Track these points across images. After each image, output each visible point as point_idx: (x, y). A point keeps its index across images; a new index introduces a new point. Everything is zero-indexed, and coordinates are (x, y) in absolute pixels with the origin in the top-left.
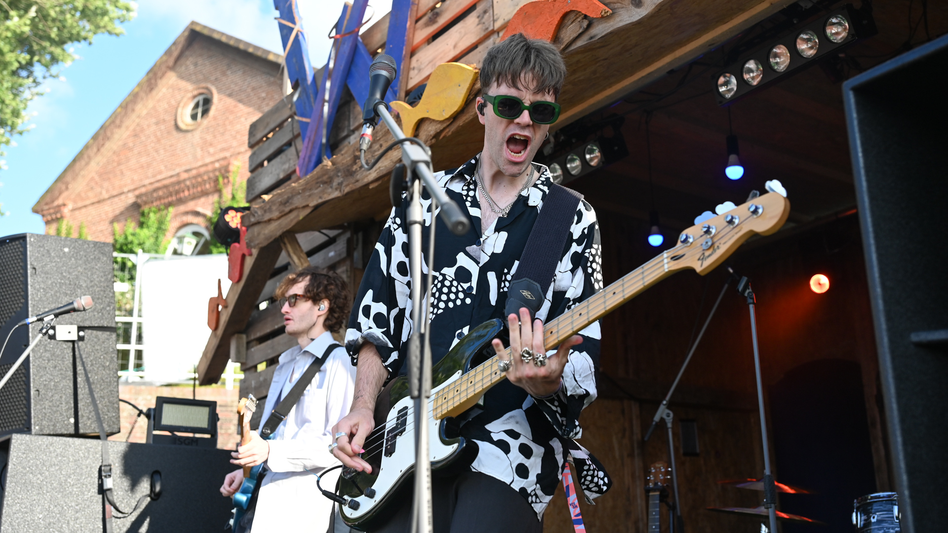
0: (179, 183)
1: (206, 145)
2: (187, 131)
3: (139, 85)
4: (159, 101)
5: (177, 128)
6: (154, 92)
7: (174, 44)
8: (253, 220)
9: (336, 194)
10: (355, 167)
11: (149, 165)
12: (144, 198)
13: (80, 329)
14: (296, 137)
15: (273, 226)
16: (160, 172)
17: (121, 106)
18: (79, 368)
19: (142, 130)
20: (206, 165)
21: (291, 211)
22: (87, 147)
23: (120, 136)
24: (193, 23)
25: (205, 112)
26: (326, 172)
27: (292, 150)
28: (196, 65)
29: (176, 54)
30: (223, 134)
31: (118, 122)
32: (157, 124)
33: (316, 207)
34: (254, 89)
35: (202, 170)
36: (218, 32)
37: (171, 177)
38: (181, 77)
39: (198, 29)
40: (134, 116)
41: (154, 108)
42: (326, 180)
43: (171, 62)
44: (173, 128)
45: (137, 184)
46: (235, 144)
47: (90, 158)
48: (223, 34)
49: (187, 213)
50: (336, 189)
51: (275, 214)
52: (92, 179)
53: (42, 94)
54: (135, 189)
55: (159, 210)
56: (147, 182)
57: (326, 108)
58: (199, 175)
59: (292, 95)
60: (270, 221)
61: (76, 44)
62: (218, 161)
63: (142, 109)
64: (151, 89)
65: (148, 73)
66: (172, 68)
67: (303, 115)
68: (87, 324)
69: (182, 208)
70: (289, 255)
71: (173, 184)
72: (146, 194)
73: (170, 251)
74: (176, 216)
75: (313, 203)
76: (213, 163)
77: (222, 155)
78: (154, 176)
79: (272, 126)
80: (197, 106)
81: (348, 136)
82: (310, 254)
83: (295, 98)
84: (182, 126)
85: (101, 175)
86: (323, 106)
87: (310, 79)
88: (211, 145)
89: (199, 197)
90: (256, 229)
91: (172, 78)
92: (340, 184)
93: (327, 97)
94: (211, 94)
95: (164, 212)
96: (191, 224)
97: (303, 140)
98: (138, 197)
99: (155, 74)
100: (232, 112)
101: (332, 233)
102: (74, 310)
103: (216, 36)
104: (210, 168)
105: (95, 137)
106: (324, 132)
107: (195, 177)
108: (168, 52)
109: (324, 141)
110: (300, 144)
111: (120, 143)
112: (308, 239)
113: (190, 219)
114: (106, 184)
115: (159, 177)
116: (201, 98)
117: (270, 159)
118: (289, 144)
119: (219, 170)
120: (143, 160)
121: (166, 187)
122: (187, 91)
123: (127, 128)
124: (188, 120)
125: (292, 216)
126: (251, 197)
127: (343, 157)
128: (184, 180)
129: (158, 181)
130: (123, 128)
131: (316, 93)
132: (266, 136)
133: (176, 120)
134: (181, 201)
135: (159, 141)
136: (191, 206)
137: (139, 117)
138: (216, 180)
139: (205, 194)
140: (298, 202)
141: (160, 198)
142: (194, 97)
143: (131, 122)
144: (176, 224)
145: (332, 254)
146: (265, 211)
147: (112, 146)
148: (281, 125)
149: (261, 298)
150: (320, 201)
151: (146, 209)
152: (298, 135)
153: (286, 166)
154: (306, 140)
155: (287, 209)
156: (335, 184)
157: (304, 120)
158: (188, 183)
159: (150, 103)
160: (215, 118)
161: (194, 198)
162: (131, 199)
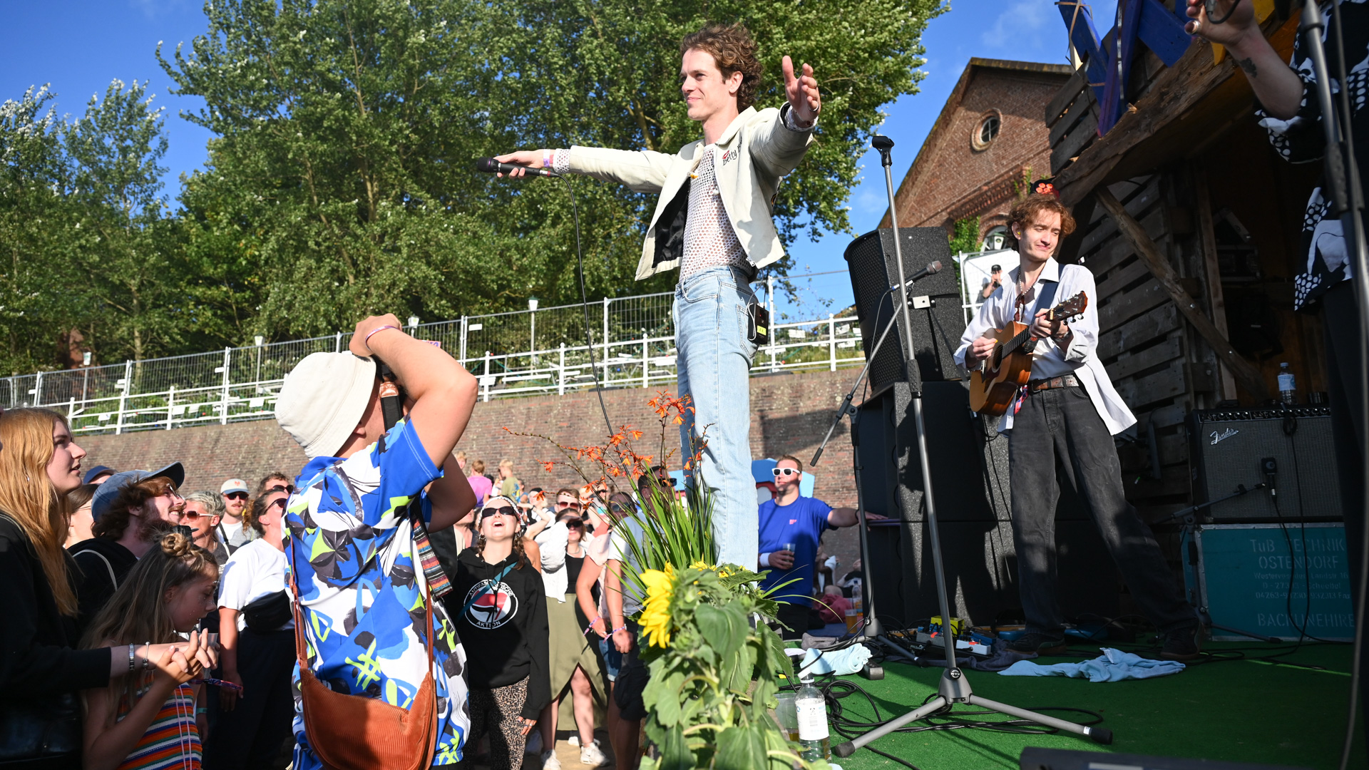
0: (981, 195)
1: (999, 159)
2: (981, 151)
3: (936, 124)
4: (955, 132)
5: (973, 151)
6: (950, 127)
7: (960, 82)
8: (1064, 182)
9: (1146, 135)
10: (1163, 104)
11: (954, 186)
12: (955, 214)
13: (931, 298)
14: (1092, 104)
15: (1085, 182)
16: (965, 191)
17: (925, 144)
18: (936, 328)
19: (945, 160)
20: (1002, 175)
21: (1100, 164)
22: (904, 183)
23: (929, 168)
24: (973, 59)
25: (995, 132)
26: (1132, 116)
27: (1091, 116)
28: (980, 94)
29: (962, 90)
30: (1012, 146)
31: (925, 158)
32: (956, 152)
33: (1126, 154)
34: (1033, 101)
35: (999, 180)
36: (996, 61)
37: (975, 191)
38: (970, 109)
39: (978, 63)
40: (936, 150)
41: (952, 139)
42: (1134, 124)
43: (959, 98)
44: (969, 152)
45: (948, 203)
46: (1024, 152)
47: (907, 191)
48: (1000, 61)
49: (991, 219)
50: (1145, 131)
51: (1087, 170)
52: (913, 206)
53: (865, 151)
54: (947, 208)
55: (969, 220)
56: (955, 200)
57: (1120, 67)
58: (998, 185)
59: (1082, 67)
60: (1081, 178)
61: (883, 105)
62: (1011, 170)
63: (942, 143)
64: (947, 125)
65: (942, 112)
66: (961, 104)
67: (1096, 82)
68: (936, 294)
69: (987, 215)
70: (1104, 206)
71: (976, 197)
72: (956, 210)
73: (983, 249)
74: (983, 223)
75: (1121, 152)
76: (1007, 172)
77: (1014, 164)
78: (960, 195)
79: (1066, 102)
80: (986, 129)
81: (1146, 87)
82: (1124, 202)
83: (1086, 69)
84: (977, 148)
85: (918, 203)
86: (1117, 64)
87: (1098, 46)
88: (1003, 158)
89: (1001, 203)
90: (1068, 190)
91: (962, 112)
92: (1148, 125)
93: (1119, 56)
94: (998, 115)
95: (972, 222)
96: (997, 226)
97: (1100, 105)
98: (949, 214)
99: (948, 111)
100: (1017, 126)
101: (1141, 180)
102: (928, 274)
103: (994, 65)
104: (1006, 177)
105: (909, 174)
106: (1121, 88)
107: (994, 188)
108: (956, 90)
109: (1122, 97)
110: (1098, 110)
111: (929, 174)
112: (1120, 189)
113: (995, 222)
114: (923, 209)
115: (965, 194)
116: (989, 121)
117: (1068, 133)
118: (1085, 114)
119: (1014, 177)
120: (949, 183)
121: (971, 200)
122: (976, 118)
123: (933, 161)
124: (981, 142)
125: (1102, 168)
126: (1056, 170)
127: (1148, 98)
128: (986, 192)
129: (964, 198)
130: (930, 162)
131: (1107, 58)
132: (1062, 113)
133: (971, 145)
134: (986, 210)
135: (959, 165)
136: (994, 211)
137: (940, 150)
138: (1013, 186)
139: (1005, 200)
140: (1106, 153)
141: (968, 211)
142: (983, 122)
143: (935, 156)
144: (984, 229)
145: (1145, 199)
146: (1075, 171)
147: (924, 177)
148: (1074, 100)
149: (1080, 253)
150: (1129, 146)
151: (958, 221)
152: (1095, 101)
153: (1086, 133)
154: (1103, 103)
155: (1096, 164)
156: (1143, 127)
157: (1099, 85)
158: (989, 193)
159: (948, 137)
160: (1003, 135)
161: (996, 204)
162: (945, 216)
